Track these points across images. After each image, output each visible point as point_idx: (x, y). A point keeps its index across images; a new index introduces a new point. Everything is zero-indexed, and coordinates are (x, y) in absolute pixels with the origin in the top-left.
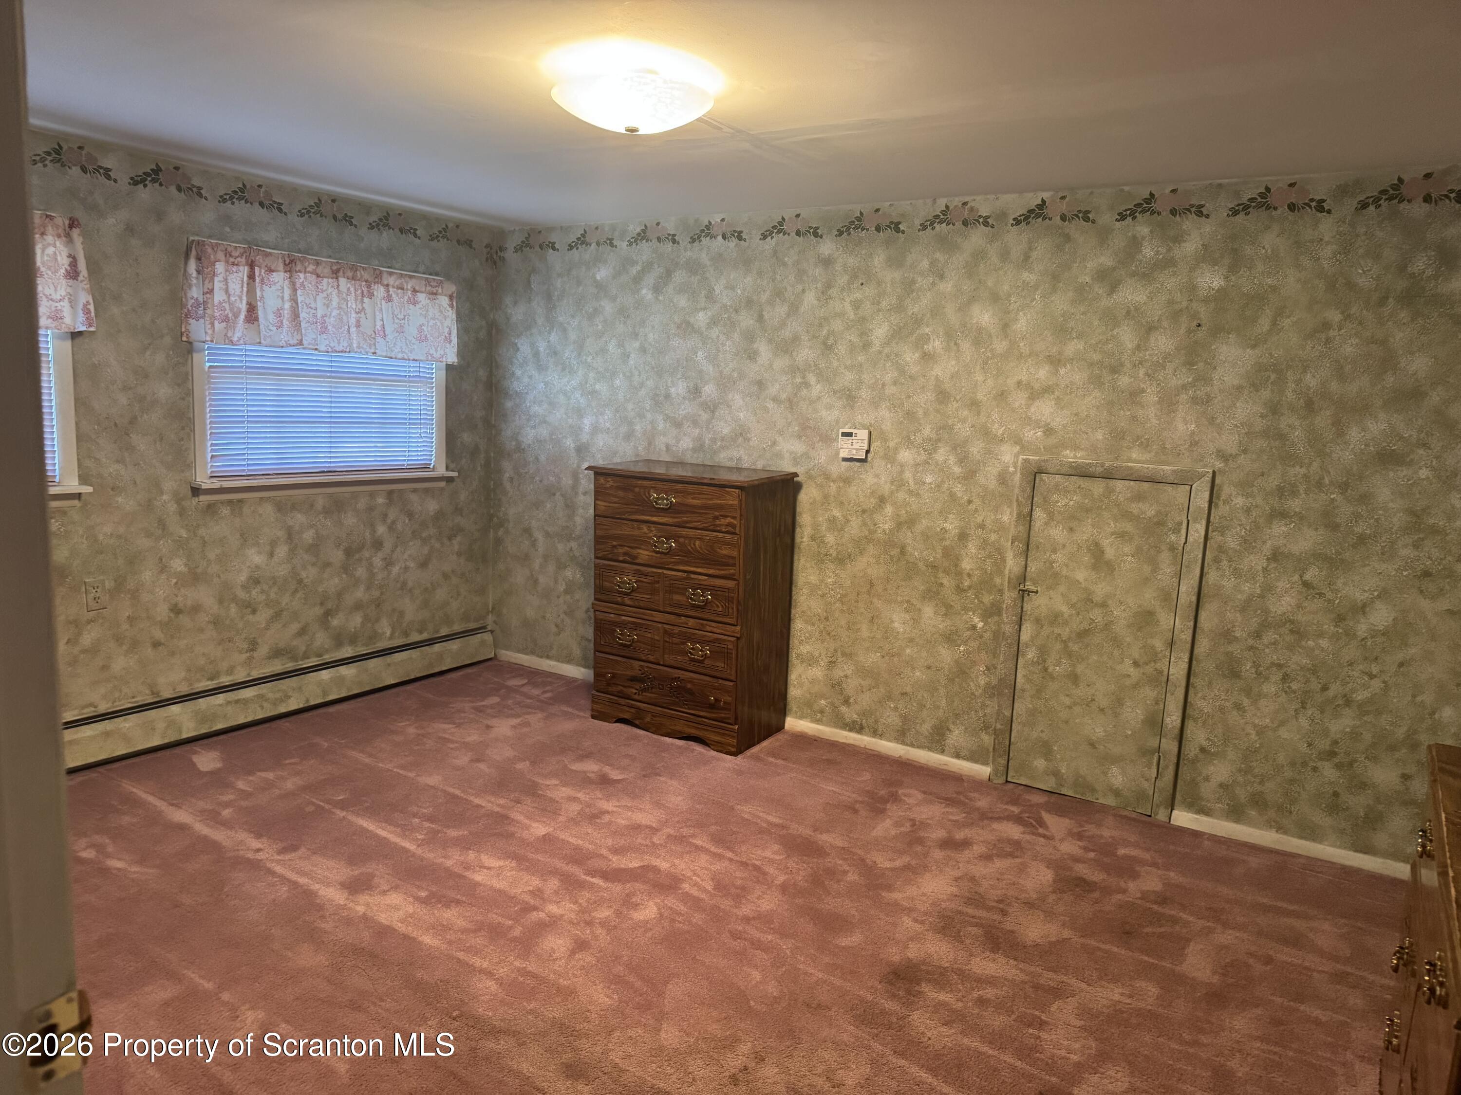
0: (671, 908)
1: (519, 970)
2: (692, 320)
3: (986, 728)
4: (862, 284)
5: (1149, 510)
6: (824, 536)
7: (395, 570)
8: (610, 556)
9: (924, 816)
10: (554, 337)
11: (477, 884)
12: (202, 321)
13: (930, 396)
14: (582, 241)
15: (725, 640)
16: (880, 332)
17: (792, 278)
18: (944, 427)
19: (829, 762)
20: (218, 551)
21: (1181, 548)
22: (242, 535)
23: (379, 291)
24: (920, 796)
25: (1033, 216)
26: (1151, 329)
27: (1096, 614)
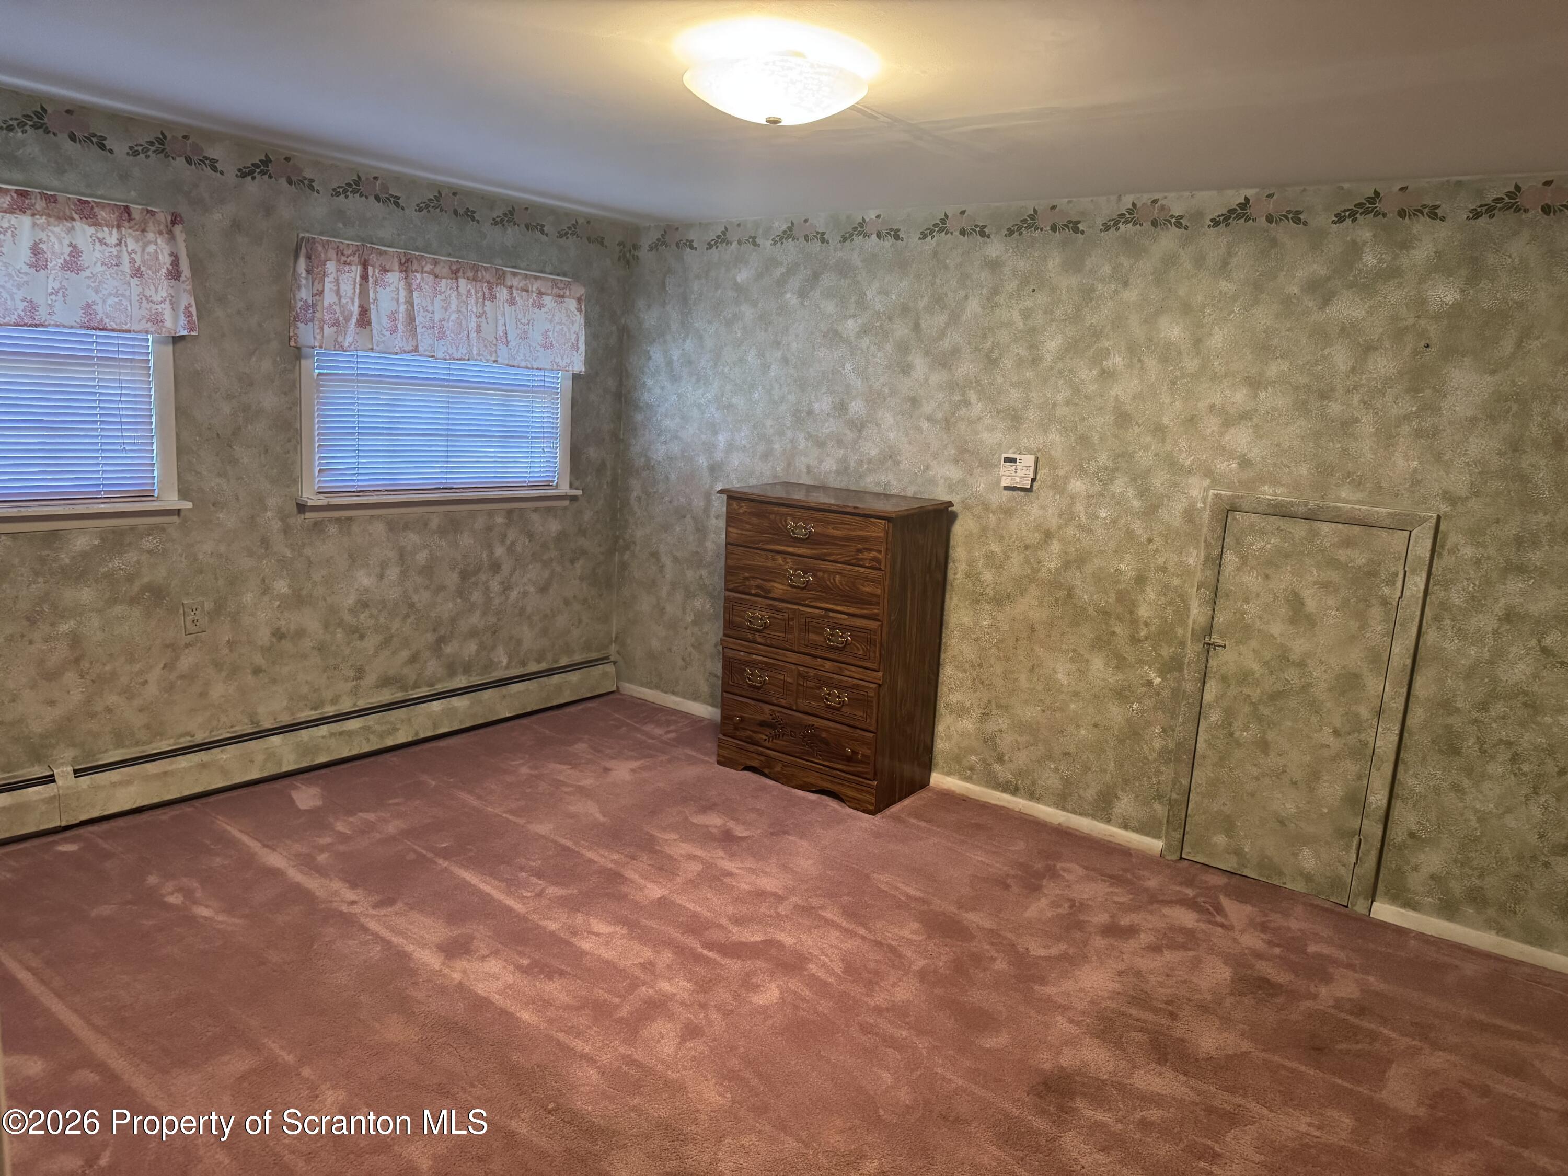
0: (795, 993)
1: (624, 1057)
2: (840, 328)
3: (1159, 797)
4: (1034, 290)
5: (1360, 558)
6: (980, 573)
7: (514, 594)
8: (741, 588)
9: (1085, 896)
10: (689, 345)
11: (583, 953)
12: (310, 324)
13: (1109, 418)
14: (722, 239)
15: (867, 687)
16: (1052, 345)
17: (953, 282)
18: (1122, 455)
19: (978, 826)
20: (324, 572)
21: (1395, 604)
22: (351, 556)
23: (502, 294)
24: (1080, 871)
25: (1233, 216)
26: (1369, 349)
27: (1292, 675)
